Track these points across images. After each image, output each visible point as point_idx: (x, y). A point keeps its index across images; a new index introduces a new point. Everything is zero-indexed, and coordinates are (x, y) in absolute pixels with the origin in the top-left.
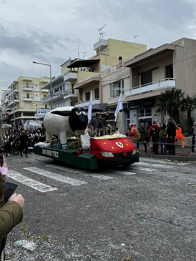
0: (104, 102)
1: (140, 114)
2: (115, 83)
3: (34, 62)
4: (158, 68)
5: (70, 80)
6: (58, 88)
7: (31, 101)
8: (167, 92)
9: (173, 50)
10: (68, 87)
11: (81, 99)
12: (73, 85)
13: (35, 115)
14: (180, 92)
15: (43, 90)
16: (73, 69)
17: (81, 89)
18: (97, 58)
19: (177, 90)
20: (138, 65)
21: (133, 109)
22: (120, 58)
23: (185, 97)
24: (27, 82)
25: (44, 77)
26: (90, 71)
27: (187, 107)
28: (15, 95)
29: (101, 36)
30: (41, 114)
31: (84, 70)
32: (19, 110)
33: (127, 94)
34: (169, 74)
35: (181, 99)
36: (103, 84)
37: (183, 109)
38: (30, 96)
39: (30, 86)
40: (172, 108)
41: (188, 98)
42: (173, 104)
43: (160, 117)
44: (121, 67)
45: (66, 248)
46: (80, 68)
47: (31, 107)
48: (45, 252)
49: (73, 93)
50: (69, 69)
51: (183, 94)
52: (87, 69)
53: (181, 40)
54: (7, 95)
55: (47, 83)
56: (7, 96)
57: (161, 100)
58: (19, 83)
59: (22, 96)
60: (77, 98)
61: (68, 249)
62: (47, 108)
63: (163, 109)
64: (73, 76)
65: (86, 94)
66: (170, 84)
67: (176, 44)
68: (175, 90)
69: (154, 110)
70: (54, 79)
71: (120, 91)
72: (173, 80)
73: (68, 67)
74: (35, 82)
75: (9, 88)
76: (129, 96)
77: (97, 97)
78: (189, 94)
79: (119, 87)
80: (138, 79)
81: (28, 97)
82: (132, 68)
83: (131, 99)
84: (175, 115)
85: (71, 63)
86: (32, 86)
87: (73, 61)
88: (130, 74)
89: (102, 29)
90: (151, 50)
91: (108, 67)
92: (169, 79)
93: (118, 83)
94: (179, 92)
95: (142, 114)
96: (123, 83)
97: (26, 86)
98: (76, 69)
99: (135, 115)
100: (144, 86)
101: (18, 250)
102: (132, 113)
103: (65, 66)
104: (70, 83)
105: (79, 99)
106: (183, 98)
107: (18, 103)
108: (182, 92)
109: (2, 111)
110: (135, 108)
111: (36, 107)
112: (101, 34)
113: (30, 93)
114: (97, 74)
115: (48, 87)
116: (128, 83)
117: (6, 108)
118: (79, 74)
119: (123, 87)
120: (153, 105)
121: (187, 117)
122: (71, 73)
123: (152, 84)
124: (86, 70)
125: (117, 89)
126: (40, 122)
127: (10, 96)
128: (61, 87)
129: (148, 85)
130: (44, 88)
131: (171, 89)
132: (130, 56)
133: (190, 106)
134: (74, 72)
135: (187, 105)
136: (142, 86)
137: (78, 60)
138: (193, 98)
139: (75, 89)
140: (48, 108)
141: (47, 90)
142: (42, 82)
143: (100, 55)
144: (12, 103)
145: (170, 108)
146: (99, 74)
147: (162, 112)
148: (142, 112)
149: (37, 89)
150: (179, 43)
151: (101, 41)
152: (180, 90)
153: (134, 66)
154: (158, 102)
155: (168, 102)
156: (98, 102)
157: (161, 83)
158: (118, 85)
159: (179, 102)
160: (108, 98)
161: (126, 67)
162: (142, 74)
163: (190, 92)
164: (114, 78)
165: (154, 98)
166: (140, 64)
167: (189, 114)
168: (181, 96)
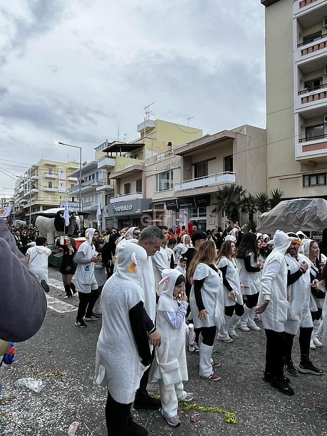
0: (148, 197)
1: (192, 214)
2: (163, 173)
3: (59, 143)
4: (215, 158)
5: (105, 167)
6: (90, 177)
7: (55, 192)
8: (226, 188)
9: (234, 139)
10: (102, 176)
11: (119, 192)
12: (109, 174)
14: (241, 189)
15: (71, 178)
16: (110, 153)
17: (119, 180)
18: (140, 142)
19: (238, 187)
20: (191, 154)
21: (183, 207)
22: (170, 144)
23: (247, 196)
24: (51, 167)
25: (72, 162)
26: (132, 157)
27: (249, 208)
28: (33, 183)
29: (147, 116)
31: (124, 156)
32: (37, 203)
33: (177, 188)
34: (229, 166)
35: (242, 198)
36: (148, 174)
37: (244, 210)
38: (53, 186)
39: (53, 172)
40: (231, 209)
41: (251, 197)
42: (232, 204)
43: (217, 218)
44: (170, 154)
46: (119, 153)
48: (56, 395)
49: (109, 184)
50: (106, 154)
51: (244, 191)
52: (127, 154)
53: (243, 127)
54: (23, 182)
55: (75, 169)
56: (23, 184)
57: (219, 198)
58: (39, 168)
59: (43, 185)
60: (113, 190)
61: (88, 390)
62: (74, 201)
63: (220, 209)
64: (110, 162)
65: (125, 185)
66: (230, 179)
67: (238, 132)
68: (235, 187)
69: (209, 210)
70: (85, 166)
71: (168, 184)
72: (232, 174)
73: (104, 151)
74: (61, 168)
75: (26, 173)
76: (179, 191)
77: (139, 190)
78: (251, 193)
79: (168, 178)
80: (190, 170)
81: (50, 186)
82: (184, 157)
83: (182, 195)
84: (234, 216)
85: (108, 146)
86: (56, 172)
87: (111, 144)
88: (181, 165)
89: (148, 107)
90: (207, 136)
91: (155, 154)
92: (228, 173)
93: (167, 174)
94: (239, 189)
95: (195, 214)
96: (172, 173)
97: (48, 172)
98: (114, 154)
99: (186, 215)
100: (198, 179)
101: (20, 391)
102: (183, 212)
103: (101, 150)
104: (105, 171)
105: (116, 192)
106: (244, 197)
107: (37, 193)
108: (243, 189)
109: (15, 202)
110: (186, 206)
111: (60, 200)
112: (147, 113)
113: (53, 182)
114: (141, 161)
115: (77, 175)
116: (178, 175)
117: (21, 199)
118: (117, 161)
119: (172, 179)
120: (208, 204)
121: (249, 221)
122: (107, 159)
123: (207, 177)
124: (126, 156)
125: (164, 181)
127: (26, 185)
128: (93, 175)
129: (203, 178)
130: (72, 176)
131: (230, 186)
132: (182, 142)
133: (253, 207)
134: (112, 157)
135: (249, 206)
137: (117, 143)
138: (255, 197)
139: (111, 178)
140: (76, 202)
141: (76, 179)
142: (70, 168)
143: (144, 139)
144: (29, 192)
145: (228, 207)
146: (143, 161)
147: (219, 213)
148: (195, 211)
149: (63, 176)
150: (241, 131)
151: (147, 121)
152: (241, 187)
153: (186, 155)
154: (214, 200)
155: (226, 201)
156: (140, 196)
157: (218, 178)
158: (166, 177)
159: (239, 202)
160: (152, 192)
161: (176, 155)
162: (196, 165)
163: (252, 190)
164: (162, 168)
165: (210, 195)
166: (193, 153)
167: (251, 217)
168: (242, 194)
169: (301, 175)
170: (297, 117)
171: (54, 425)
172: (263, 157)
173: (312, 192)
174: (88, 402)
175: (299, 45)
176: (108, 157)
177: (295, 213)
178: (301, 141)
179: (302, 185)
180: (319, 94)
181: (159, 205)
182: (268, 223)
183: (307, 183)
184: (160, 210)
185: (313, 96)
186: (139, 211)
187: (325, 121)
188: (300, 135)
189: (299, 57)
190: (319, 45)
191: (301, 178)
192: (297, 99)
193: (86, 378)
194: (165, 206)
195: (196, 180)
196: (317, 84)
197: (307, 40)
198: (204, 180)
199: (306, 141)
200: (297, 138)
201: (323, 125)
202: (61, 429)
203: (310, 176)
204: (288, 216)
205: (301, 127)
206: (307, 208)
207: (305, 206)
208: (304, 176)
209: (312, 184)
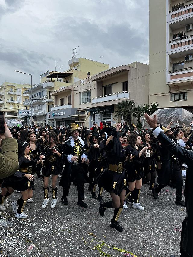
0: (75, 107)
2: (84, 92)
3: (17, 71)
4: (117, 83)
5: (48, 88)
6: (38, 93)
7: (14, 103)
8: (123, 101)
9: (129, 70)
10: (46, 93)
11: (57, 104)
12: (50, 92)
13: (17, 115)
15: (25, 95)
16: (50, 79)
17: (56, 96)
18: (70, 72)
19: (131, 101)
20: (102, 80)
21: (97, 113)
22: (89, 73)
23: (136, 106)
24: (12, 87)
25: (26, 84)
26: (65, 82)
27: (137, 114)
29: (74, 55)
30: (22, 114)
31: (60, 81)
32: (3, 110)
33: (93, 101)
34: (125, 88)
35: (133, 108)
36: (75, 92)
37: (134, 115)
39: (13, 90)
40: (127, 114)
41: (139, 107)
42: (127, 111)
43: (118, 120)
44: (89, 80)
45: (37, 225)
46: (56, 79)
47: (14, 108)
48: (19, 229)
49: (50, 98)
50: (48, 79)
51: (135, 104)
52: (62, 80)
53: (135, 63)
55: (28, 89)
57: (119, 108)
58: (4, 87)
59: (7, 99)
60: (53, 102)
61: (39, 225)
63: (120, 115)
64: (50, 84)
65: (61, 99)
66: (126, 96)
67: (131, 66)
68: (129, 101)
69: (113, 115)
70: (35, 87)
71: (88, 99)
72: (127, 93)
73: (47, 77)
74: (18, 88)
76: (95, 103)
77: (69, 102)
79: (87, 95)
80: (102, 90)
81: (12, 100)
82: (98, 83)
83: (96, 106)
84: (128, 119)
85: (49, 74)
86: (15, 91)
87: (51, 73)
88: (96, 87)
89: (75, 49)
90: (112, 69)
91: (79, 80)
92: (125, 92)
93: (87, 93)
95: (105, 118)
96: (90, 92)
97: (10, 90)
98: (53, 79)
99: (99, 118)
100: (107, 96)
102: (97, 117)
103: (44, 77)
104: (48, 90)
105: (55, 103)
106: (135, 107)
107: (3, 104)
108: (134, 103)
110: (99, 113)
111: (18, 108)
112: (74, 53)
113: (13, 97)
114: (70, 84)
115: (29, 92)
116: (94, 93)
118: (55, 84)
119: (90, 96)
120: (112, 111)
121: (137, 122)
123: (112, 95)
124: (61, 81)
125: (85, 97)
126: (21, 121)
128: (40, 93)
129: (109, 95)
130: (26, 93)
131: (126, 100)
132: (96, 73)
133: (140, 113)
134: (52, 81)
135: (137, 113)
136: (104, 96)
137: (55, 72)
138: (142, 107)
139: (52, 95)
140: (29, 110)
141: (28, 95)
142: (24, 88)
143: (72, 70)
145: (125, 114)
146: (72, 84)
147: (119, 117)
148: (104, 116)
149: (20, 93)
150: (133, 65)
151: (74, 58)
152: (133, 101)
153: (99, 80)
154: (116, 109)
155: (123, 109)
156: (70, 106)
157: (119, 95)
158: (87, 94)
159: (131, 110)
160: (78, 104)
161: (93, 80)
162: (105, 87)
163: (140, 103)
164: (84, 89)
165: (114, 106)
166: (104, 79)
167: (139, 119)
168: (133, 105)
169: (169, 94)
170: (168, 57)
171: (19, 246)
172: (146, 82)
173: (176, 104)
174: (40, 232)
175: (170, 12)
176: (50, 81)
177: (166, 117)
178: (170, 72)
179: (170, 100)
180: (182, 43)
181: (82, 112)
183: (173, 99)
184: (83, 115)
185: (178, 44)
186: (69, 116)
187: (185, 60)
188: (169, 68)
189: (170, 19)
190: (182, 12)
191: (170, 96)
192: (168, 45)
193: (38, 218)
194: (86, 113)
195: (105, 96)
197: (175, 8)
198: (110, 96)
199: (173, 72)
200: (167, 71)
201: (183, 62)
202: (23, 249)
203: (175, 94)
204: (161, 119)
205: (170, 64)
206: (173, 114)
207: (172, 112)
208: (171, 94)
209: (176, 99)
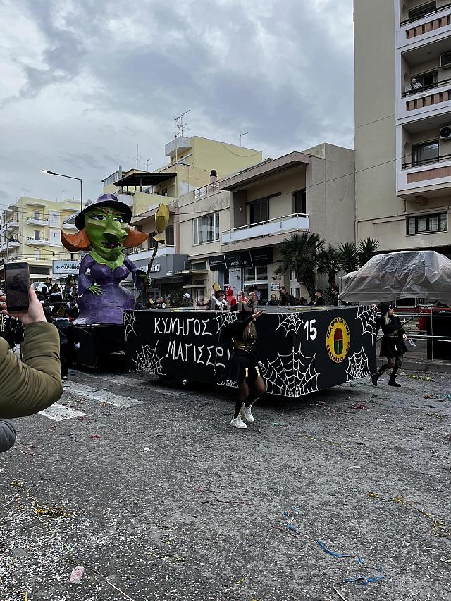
0: (183, 253)
2: (205, 217)
3: (49, 172)
4: (280, 194)
7: (44, 246)
8: (295, 237)
9: (307, 164)
13: (51, 272)
14: (317, 239)
15: (68, 225)
16: (125, 188)
18: (170, 171)
19: (313, 236)
20: (244, 188)
21: (234, 267)
22: (214, 173)
23: (326, 248)
25: (69, 201)
26: (158, 193)
27: (328, 266)
29: (180, 131)
30: (60, 271)
31: (147, 191)
32: (22, 261)
33: (225, 238)
34: (299, 206)
35: (318, 251)
36: (182, 218)
37: (321, 270)
38: (41, 237)
39: (41, 216)
40: (304, 267)
41: (331, 250)
42: (305, 260)
43: (282, 281)
44: (214, 189)
46: (138, 188)
47: (42, 257)
50: (119, 188)
51: (322, 242)
52: (152, 189)
53: (321, 146)
55: (74, 212)
57: (285, 252)
58: (20, 210)
59: (26, 236)
62: (74, 259)
63: (286, 269)
66: (301, 224)
67: (312, 154)
68: (309, 236)
69: (271, 270)
71: (212, 233)
72: (305, 216)
73: (117, 184)
74: (52, 209)
76: (228, 243)
77: (170, 242)
78: (332, 244)
79: (211, 225)
80: (244, 212)
81: (37, 238)
82: (234, 193)
83: (232, 248)
84: (307, 279)
85: (123, 176)
86: (46, 217)
87: (127, 173)
88: (230, 204)
89: (181, 117)
90: (269, 161)
91: (191, 189)
92: (299, 216)
93: (210, 218)
94: (315, 238)
95: (252, 276)
96: (218, 217)
97: (33, 215)
98: (131, 189)
99: (238, 278)
102: (234, 275)
103: (111, 183)
106: (322, 250)
107: (17, 248)
108: (321, 239)
110: (239, 265)
111: (52, 257)
112: (179, 127)
113: (41, 230)
114: (171, 199)
116: (226, 219)
118: (137, 198)
119: (218, 225)
120: (270, 261)
121: (328, 284)
122: (121, 196)
123: (268, 222)
124: (150, 191)
125: (206, 229)
129: (262, 224)
130: (69, 222)
131: (301, 234)
132: (230, 171)
133: (334, 265)
134: (128, 194)
135: (329, 263)
136: (251, 226)
137: (135, 172)
138: (338, 251)
142: (66, 211)
143: (176, 166)
144: (4, 247)
145: (299, 266)
146: (174, 199)
148: (252, 272)
149: (56, 222)
150: (317, 152)
151: (179, 139)
152: (317, 236)
153: (238, 189)
154: (279, 256)
155: (295, 255)
156: (172, 251)
157: (284, 222)
158: (209, 222)
159: (314, 257)
160: (190, 245)
161: (223, 189)
162: (253, 205)
163: (334, 240)
164: (202, 209)
165: (273, 248)
166: (248, 186)
167: (332, 279)
168: (318, 245)
169: (404, 218)
170: (399, 131)
172: (350, 192)
173: (420, 241)
175: (402, 23)
176: (123, 193)
177: (394, 272)
178: (404, 166)
179: (405, 232)
180: (432, 96)
181: (200, 263)
182: (355, 287)
183: (413, 229)
184: (201, 271)
185: (424, 99)
186: (170, 273)
187: (441, 137)
188: (404, 157)
189: (403, 42)
190: (431, 23)
191: (405, 222)
192: (401, 103)
194: (208, 266)
195: (253, 226)
196: (429, 81)
197: (415, 15)
198: (264, 226)
199: (413, 166)
200: (399, 163)
201: (437, 142)
203: (418, 218)
204: (383, 277)
205: (406, 146)
206: (411, 265)
207: (409, 261)
208: (408, 219)
209: (420, 230)
